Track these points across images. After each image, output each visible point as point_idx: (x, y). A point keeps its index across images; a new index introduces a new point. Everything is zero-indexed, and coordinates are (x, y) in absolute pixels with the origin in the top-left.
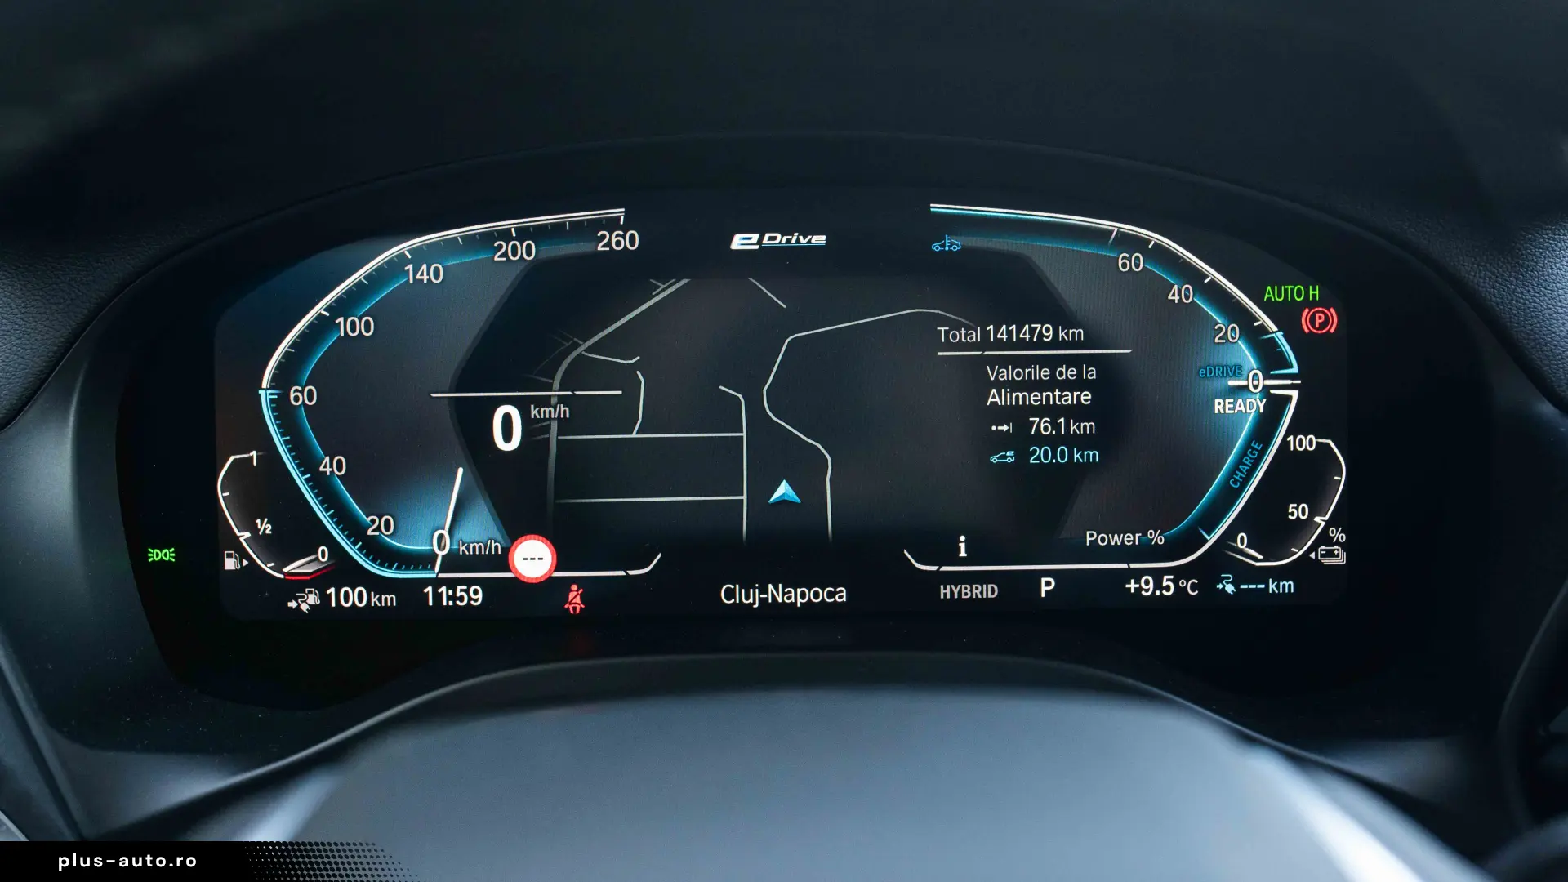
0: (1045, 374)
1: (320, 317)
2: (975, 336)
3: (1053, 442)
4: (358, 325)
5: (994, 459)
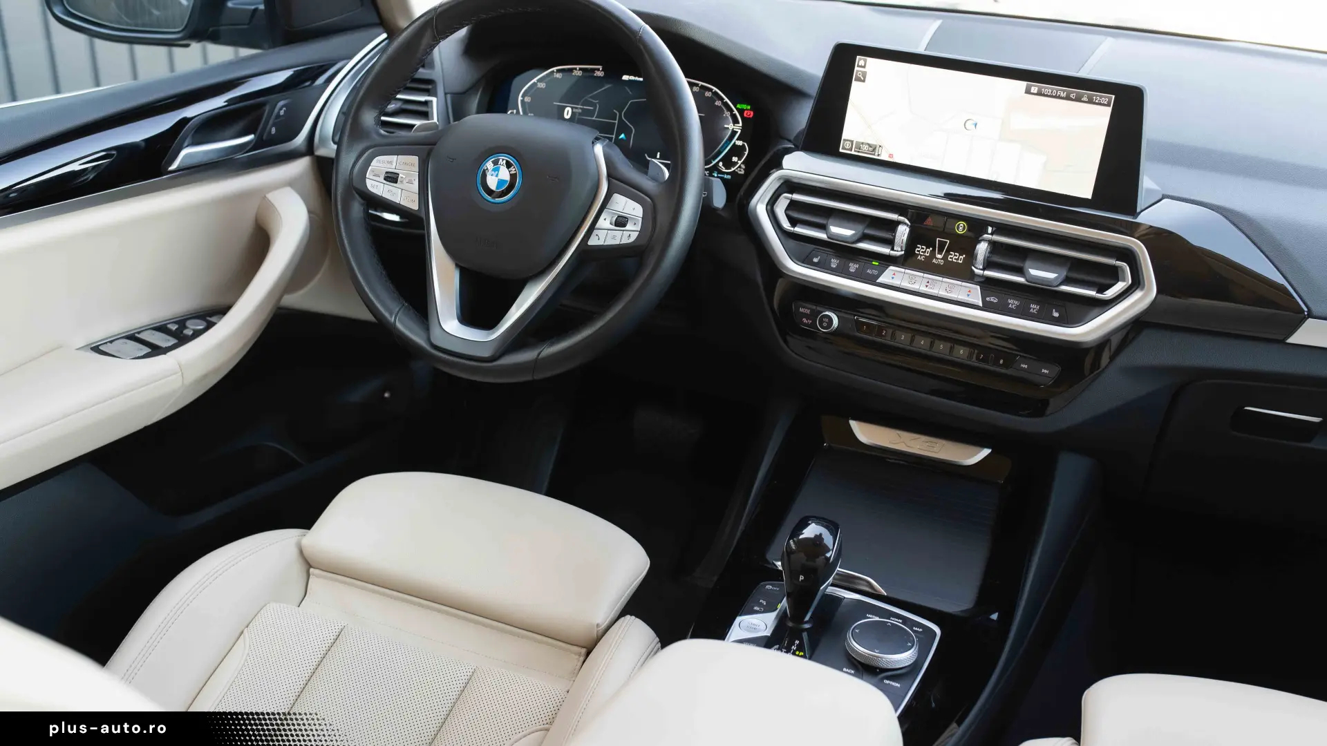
1: (534, 82)
4: (542, 85)
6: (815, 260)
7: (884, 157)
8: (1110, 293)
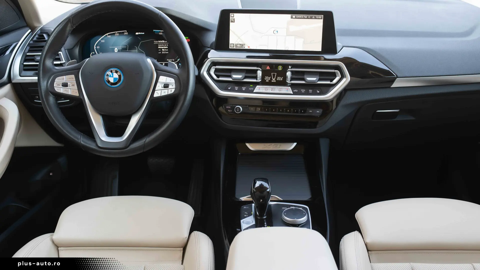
0: (163, 45)
1: (100, 40)
2: (157, 42)
3: (164, 51)
4: (103, 41)
5: (159, 53)
6: (229, 88)
7: (246, 48)
8: (335, 81)
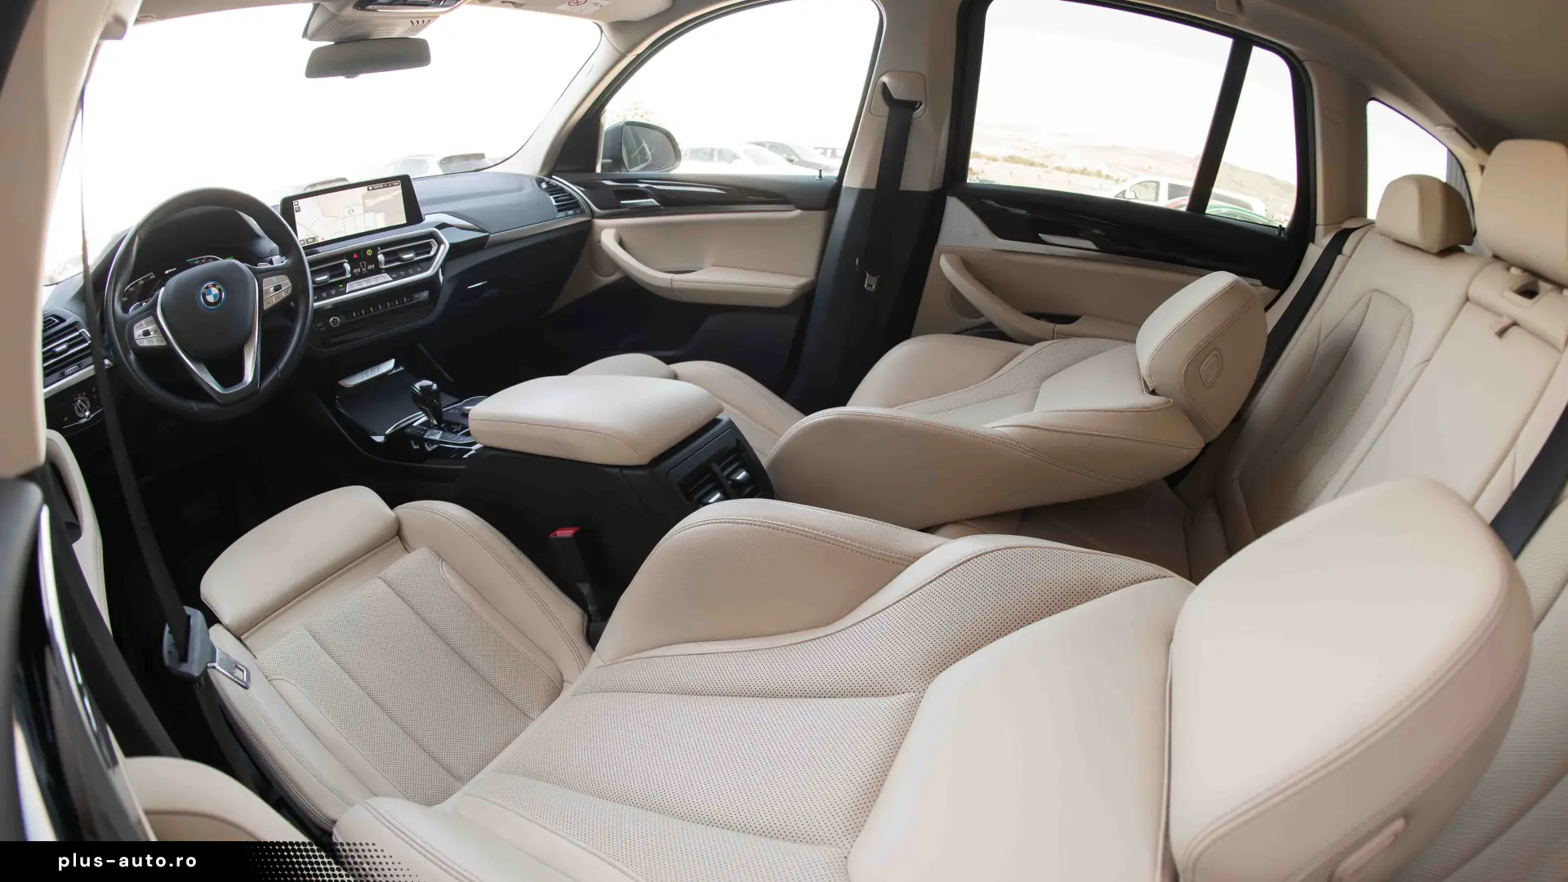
7: (320, 241)
8: (432, 253)
